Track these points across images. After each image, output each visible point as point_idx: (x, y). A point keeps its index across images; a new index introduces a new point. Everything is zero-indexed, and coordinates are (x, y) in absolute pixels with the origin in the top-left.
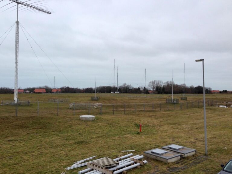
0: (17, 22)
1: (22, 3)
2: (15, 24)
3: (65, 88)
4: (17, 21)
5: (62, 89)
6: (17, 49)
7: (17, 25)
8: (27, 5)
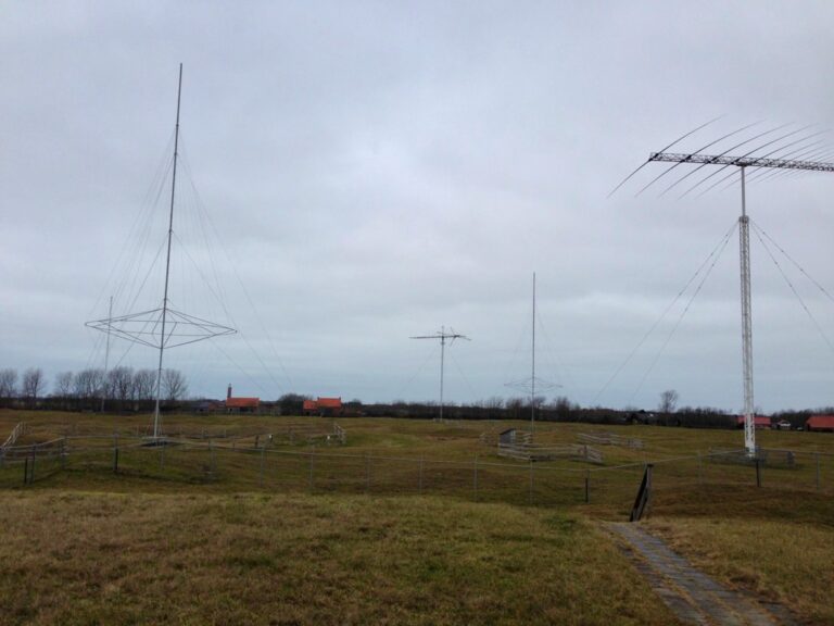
0: (744, 220)
1: (755, 162)
2: (738, 226)
4: (744, 215)
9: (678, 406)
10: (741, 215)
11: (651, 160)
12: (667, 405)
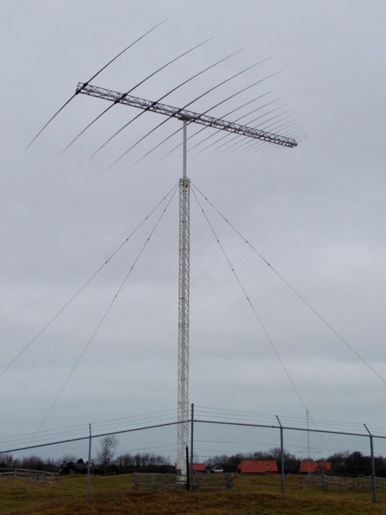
0: (185, 183)
1: (199, 118)
2: (178, 190)
3: (346, 456)
4: (185, 177)
5: (335, 461)
6: (184, 289)
7: (185, 191)
8: (215, 123)
9: (117, 453)
10: (181, 176)
11: (78, 92)
12: (106, 452)
